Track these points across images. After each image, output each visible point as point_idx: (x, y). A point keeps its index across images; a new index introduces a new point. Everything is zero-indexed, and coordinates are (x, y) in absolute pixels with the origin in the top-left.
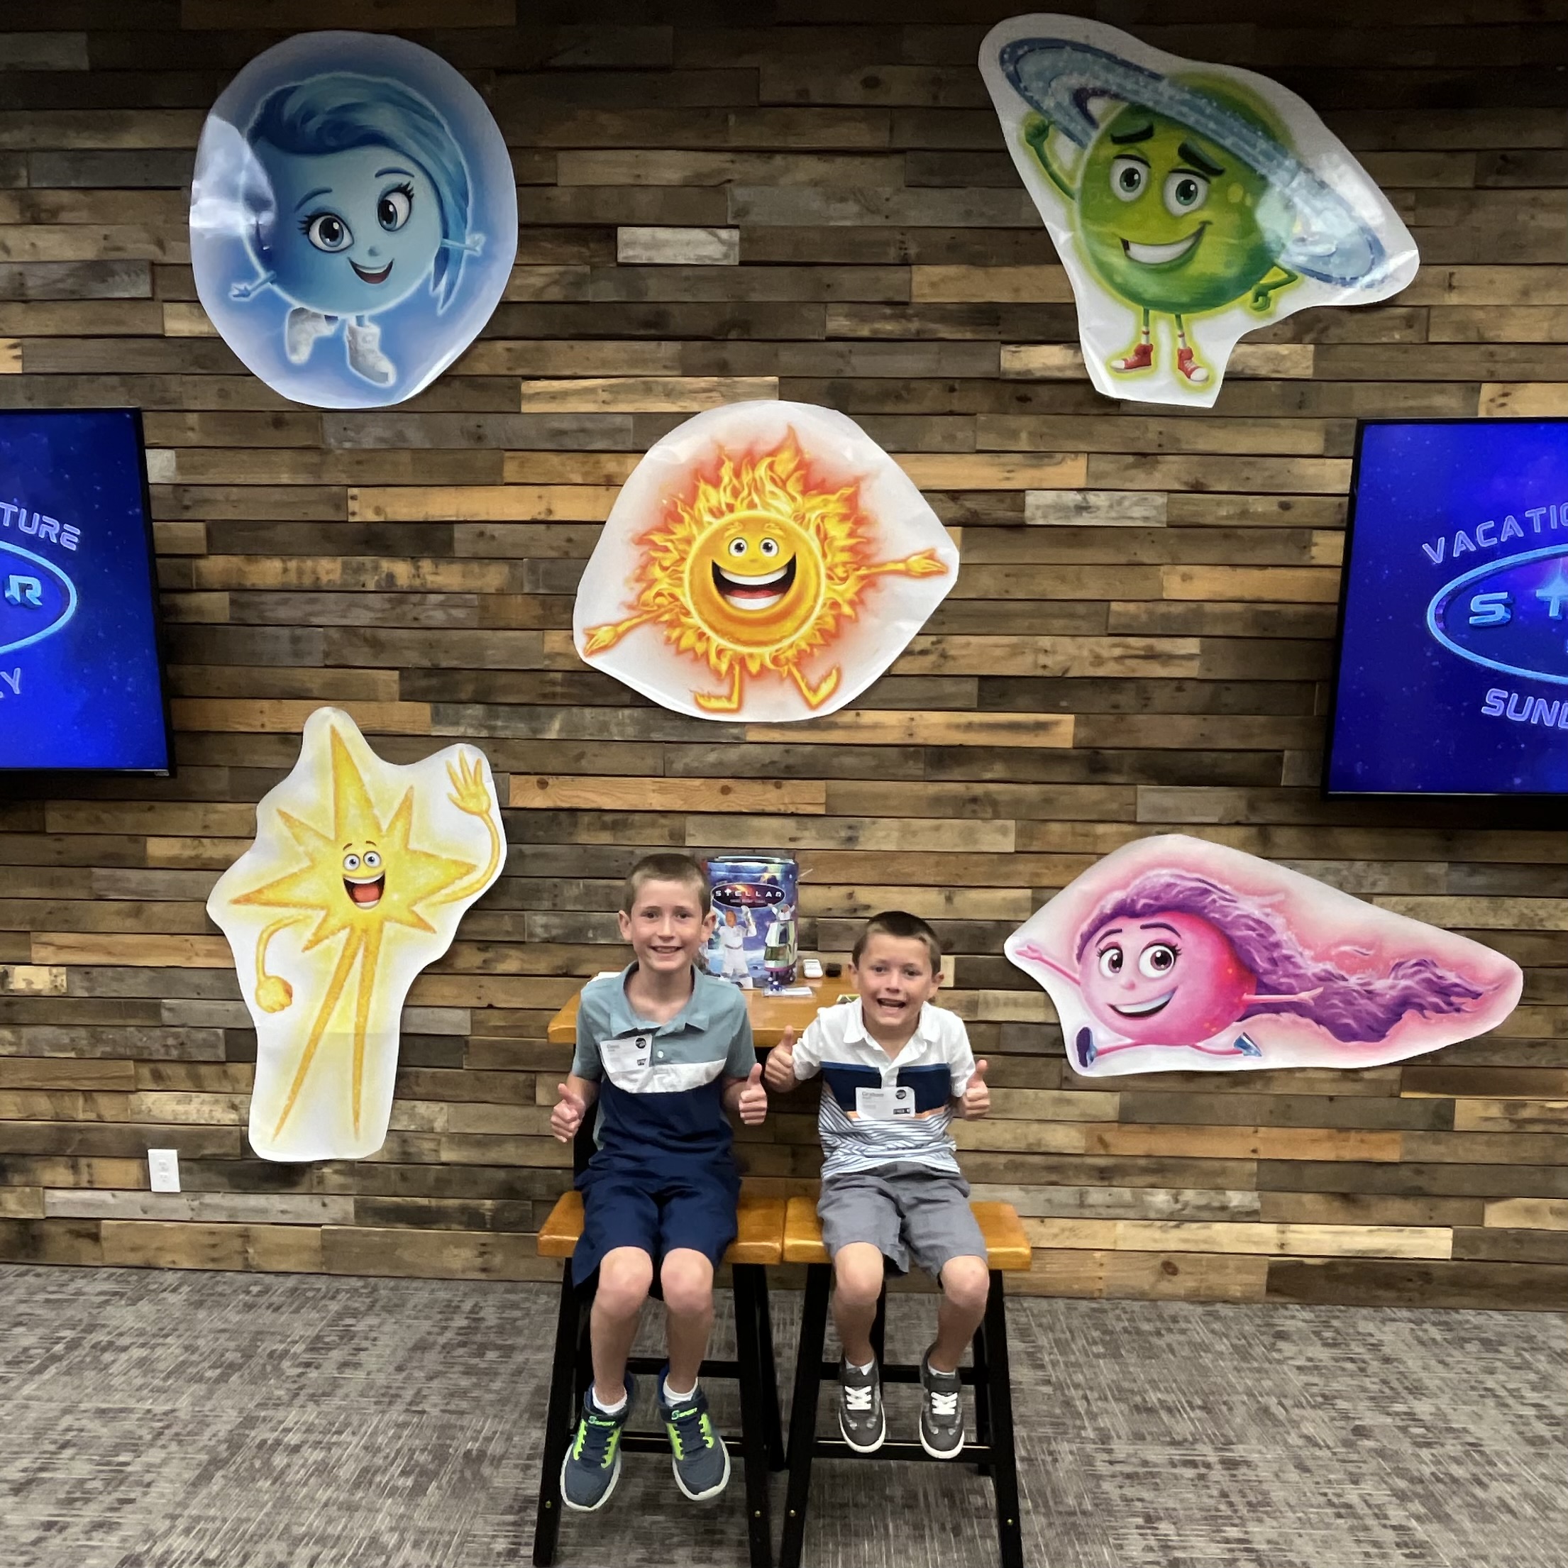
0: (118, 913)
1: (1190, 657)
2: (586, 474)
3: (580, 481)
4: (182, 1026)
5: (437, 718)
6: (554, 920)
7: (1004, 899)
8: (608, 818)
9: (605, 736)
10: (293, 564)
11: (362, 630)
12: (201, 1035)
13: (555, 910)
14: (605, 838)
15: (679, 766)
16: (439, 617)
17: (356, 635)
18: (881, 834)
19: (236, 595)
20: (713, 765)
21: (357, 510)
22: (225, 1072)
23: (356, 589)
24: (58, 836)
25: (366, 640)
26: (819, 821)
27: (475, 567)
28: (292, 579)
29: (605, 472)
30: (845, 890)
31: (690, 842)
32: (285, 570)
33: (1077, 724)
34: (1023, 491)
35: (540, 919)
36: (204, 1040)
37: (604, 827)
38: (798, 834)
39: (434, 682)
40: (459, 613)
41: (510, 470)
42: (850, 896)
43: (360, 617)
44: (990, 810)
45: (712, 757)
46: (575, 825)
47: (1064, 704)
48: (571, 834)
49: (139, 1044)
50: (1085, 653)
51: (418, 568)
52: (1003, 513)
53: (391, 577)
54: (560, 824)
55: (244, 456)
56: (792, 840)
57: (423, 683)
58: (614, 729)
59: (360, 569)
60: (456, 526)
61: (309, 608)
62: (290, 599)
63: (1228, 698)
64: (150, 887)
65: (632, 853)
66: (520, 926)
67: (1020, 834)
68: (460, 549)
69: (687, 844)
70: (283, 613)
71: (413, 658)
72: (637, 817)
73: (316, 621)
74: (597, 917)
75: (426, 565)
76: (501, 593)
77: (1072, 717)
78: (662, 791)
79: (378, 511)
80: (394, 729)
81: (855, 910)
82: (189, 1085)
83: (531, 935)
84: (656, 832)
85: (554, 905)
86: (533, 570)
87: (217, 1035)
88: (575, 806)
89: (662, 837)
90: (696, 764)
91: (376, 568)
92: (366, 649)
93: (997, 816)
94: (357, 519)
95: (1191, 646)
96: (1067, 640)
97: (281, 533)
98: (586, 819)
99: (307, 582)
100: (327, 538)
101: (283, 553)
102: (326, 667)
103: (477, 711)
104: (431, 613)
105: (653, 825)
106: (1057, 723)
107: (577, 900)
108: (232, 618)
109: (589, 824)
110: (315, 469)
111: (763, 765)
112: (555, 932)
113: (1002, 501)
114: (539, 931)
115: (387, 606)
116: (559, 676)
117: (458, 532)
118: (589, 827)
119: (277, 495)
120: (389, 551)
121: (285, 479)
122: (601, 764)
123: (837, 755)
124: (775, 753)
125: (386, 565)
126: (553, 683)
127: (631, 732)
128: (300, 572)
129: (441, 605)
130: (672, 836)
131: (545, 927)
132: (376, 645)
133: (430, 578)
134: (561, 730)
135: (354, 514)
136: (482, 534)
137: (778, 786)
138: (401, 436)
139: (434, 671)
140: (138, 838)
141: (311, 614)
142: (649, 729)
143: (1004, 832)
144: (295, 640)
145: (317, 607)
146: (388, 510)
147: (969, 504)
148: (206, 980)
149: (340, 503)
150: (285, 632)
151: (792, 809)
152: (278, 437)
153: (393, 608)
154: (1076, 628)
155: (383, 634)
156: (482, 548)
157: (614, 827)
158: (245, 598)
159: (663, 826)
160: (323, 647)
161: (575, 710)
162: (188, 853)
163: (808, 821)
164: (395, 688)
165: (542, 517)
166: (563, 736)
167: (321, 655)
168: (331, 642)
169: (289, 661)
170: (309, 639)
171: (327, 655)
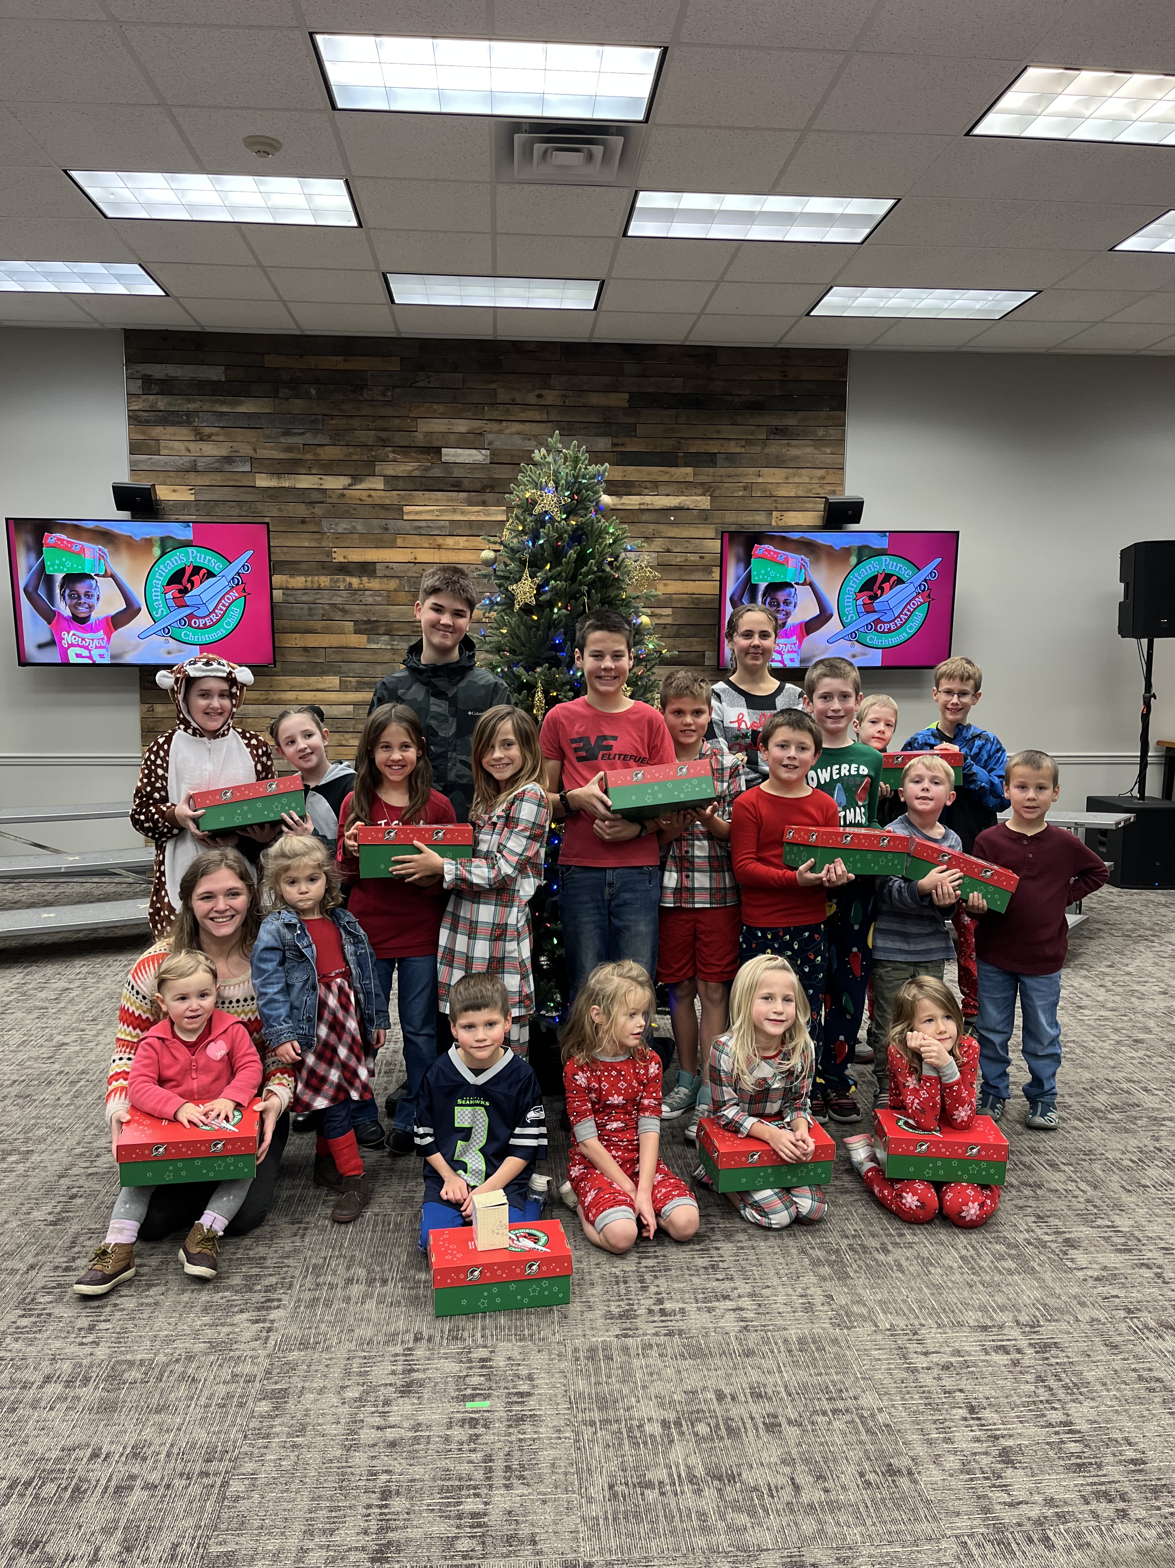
1: (668, 615)
2: (430, 544)
3: (427, 546)
5: (369, 641)
10: (309, 579)
11: (338, 605)
16: (370, 600)
17: (335, 607)
19: (285, 591)
21: (336, 557)
23: (336, 589)
25: (340, 609)
27: (385, 580)
28: (309, 585)
29: (438, 543)
32: (306, 581)
39: (369, 626)
40: (379, 599)
41: (399, 542)
43: (338, 600)
51: (361, 581)
53: (350, 584)
55: (289, 535)
57: (364, 627)
59: (338, 581)
60: (377, 563)
61: (316, 596)
62: (308, 593)
63: (683, 631)
68: (379, 573)
70: (305, 598)
71: (359, 617)
73: (318, 601)
75: (365, 579)
76: (395, 591)
79: (345, 557)
80: (352, 645)
86: (409, 581)
91: (344, 581)
92: (340, 613)
94: (336, 561)
95: (669, 611)
97: (303, 566)
99: (315, 586)
100: (323, 568)
101: (306, 573)
102: (323, 620)
103: (386, 638)
104: (367, 598)
108: (284, 600)
110: (319, 541)
115: (349, 595)
117: (378, 566)
119: (303, 551)
120: (350, 574)
121: (306, 544)
125: (348, 579)
128: (312, 582)
129: (371, 595)
132: (344, 611)
133: (366, 584)
136: (388, 567)
138: (354, 527)
139: (369, 622)
141: (317, 599)
144: (310, 609)
145: (319, 596)
146: (350, 557)
149: (329, 554)
150: (306, 606)
152: (304, 528)
153: (351, 597)
155: (347, 607)
156: (387, 573)
158: (289, 592)
160: (322, 612)
164: (352, 629)
165: (413, 561)
167: (321, 616)
168: (325, 610)
169: (308, 618)
170: (316, 609)
171: (323, 615)
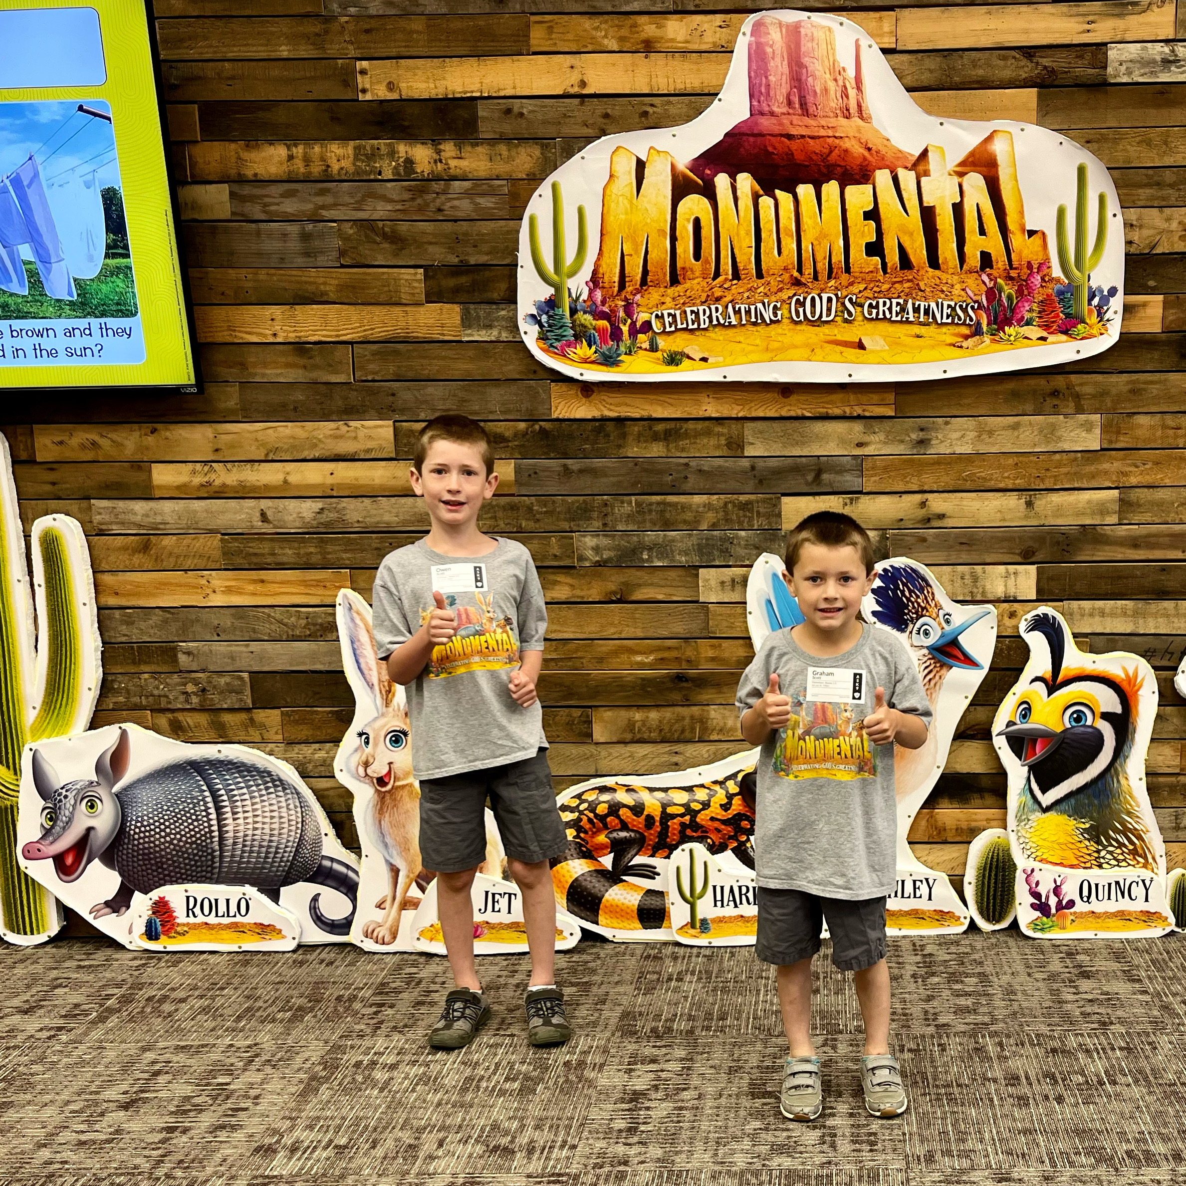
0: (125, 548)
2: (622, 39)
3: (616, 48)
4: (203, 671)
5: (467, 321)
6: (604, 541)
7: (1089, 502)
8: (660, 427)
10: (299, 150)
11: (380, 224)
12: (223, 681)
13: (606, 529)
14: (656, 450)
16: (465, 206)
17: (373, 229)
18: (957, 435)
19: (236, 188)
21: (368, 86)
22: (252, 720)
23: (372, 177)
24: (51, 466)
25: (385, 236)
26: (887, 424)
27: (502, 148)
28: (299, 166)
29: (644, 36)
30: (918, 498)
31: (749, 451)
32: (291, 158)
33: (1166, 305)
34: (1105, 44)
35: (590, 541)
36: (227, 684)
37: (656, 438)
38: (866, 439)
39: (463, 280)
40: (486, 202)
41: (537, 36)
42: (923, 504)
43: (379, 210)
44: (1072, 404)
46: (624, 436)
47: (1152, 283)
48: (619, 447)
49: (156, 692)
50: (1174, 225)
51: (439, 152)
52: (1084, 71)
53: (409, 162)
54: (607, 435)
55: (235, 25)
56: (860, 445)
57: (451, 282)
59: (374, 155)
60: (479, 102)
61: (320, 200)
62: (297, 191)
64: (159, 519)
65: (687, 465)
66: (569, 549)
67: (1106, 428)
68: (485, 130)
69: (746, 454)
70: (290, 207)
71: (438, 255)
72: (691, 425)
73: (326, 214)
74: (651, 536)
75: (448, 148)
76: (532, 178)
77: (1161, 298)
79: (391, 86)
80: (421, 333)
81: (929, 520)
82: (213, 734)
83: (581, 558)
84: (713, 442)
85: (605, 525)
86: (567, 151)
87: (241, 679)
88: (623, 415)
89: (718, 447)
91: (392, 154)
92: (386, 245)
93: (1080, 410)
94: (368, 97)
96: (1155, 211)
97: (281, 116)
98: (636, 429)
99: (316, 169)
100: (335, 119)
101: (287, 137)
102: (342, 266)
104: (456, 203)
105: (708, 433)
106: (1144, 305)
107: (630, 517)
108: (233, 213)
109: (640, 435)
110: (318, 40)
112: (606, 554)
113: (1081, 57)
114: (589, 553)
115: (407, 196)
117: (483, 110)
118: (639, 438)
119: (275, 71)
120: (409, 134)
121: (284, 52)
125: (402, 149)
128: (307, 160)
129: (467, 194)
130: (729, 445)
131: (597, 549)
132: (397, 240)
133: (453, 163)
135: (364, 91)
136: (508, 111)
139: (462, 269)
140: (141, 466)
141: (323, 207)
143: (1088, 427)
144: (305, 237)
145: (329, 199)
146: (403, 85)
147: (1045, 62)
148: (227, 621)
149: (347, 78)
150: (293, 229)
151: (859, 411)
153: (413, 199)
154: (1163, 199)
155: (403, 227)
156: (507, 128)
157: (667, 437)
158: (247, 190)
159: (719, 435)
160: (338, 243)
162: (198, 480)
163: (876, 425)
164: (420, 287)
165: (575, 90)
167: (335, 254)
168: (346, 239)
169: (300, 261)
170: (321, 235)
171: (342, 253)
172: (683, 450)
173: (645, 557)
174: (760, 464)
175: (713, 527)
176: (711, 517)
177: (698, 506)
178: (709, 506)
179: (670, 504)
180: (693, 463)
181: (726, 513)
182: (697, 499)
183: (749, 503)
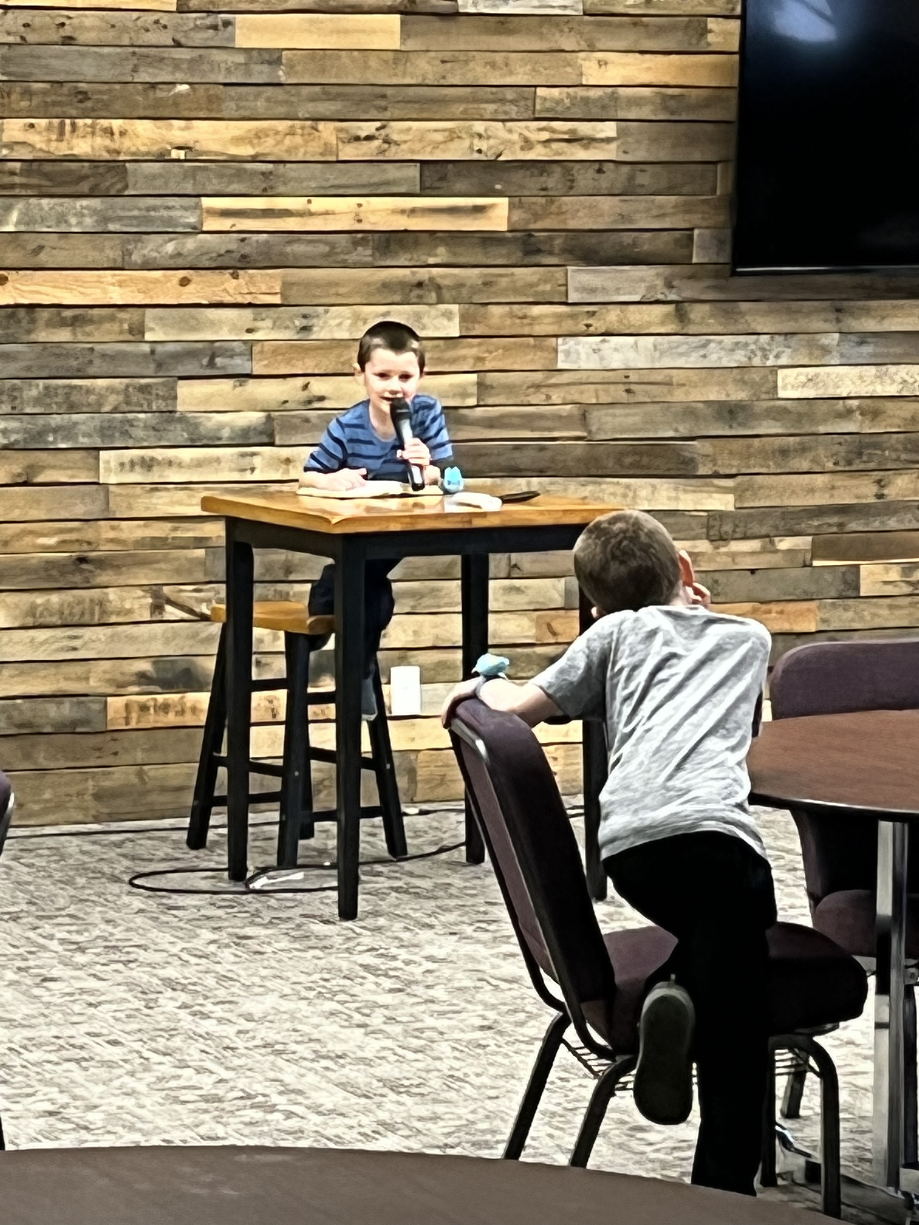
1: (608, 140)
6: (12, 424)
7: (451, 385)
9: (63, 228)
13: (15, 413)
14: (64, 335)
15: (136, 258)
18: (333, 322)
20: (172, 257)
26: (272, 311)
30: (301, 381)
31: (148, 337)
33: (512, 207)
37: (63, 323)
38: (255, 325)
42: (306, 387)
44: (434, 295)
45: (170, 248)
46: (33, 321)
47: (498, 187)
48: (29, 332)
50: (515, 137)
54: (19, 322)
56: (249, 331)
58: (73, 221)
63: (644, 179)
65: (92, 350)
67: (464, 318)
69: (146, 339)
72: (96, 312)
74: (56, 420)
77: (505, 200)
78: (121, 284)
81: (310, 402)
84: (116, 327)
85: (13, 408)
88: (34, 301)
89: (121, 332)
90: (154, 254)
93: (440, 301)
95: (609, 129)
96: (500, 124)
98: (45, 314)
105: (112, 319)
106: (492, 206)
107: (37, 401)
109: (48, 321)
111: (220, 255)
112: (13, 438)
116: (18, 165)
118: (51, 324)
122: (61, 258)
123: (289, 242)
124: (230, 243)
126: (13, 173)
127: (89, 223)
130: (131, 331)
131: (4, 432)
134: (18, 223)
137: (235, 277)
142: (106, 220)
143: (448, 315)
151: (248, 299)
154: (506, 113)
157: (74, 323)
159: (121, 321)
161: (33, 201)
163: (264, 312)
166: (22, 228)
172: (89, 335)
173: (51, 439)
174: (159, 348)
175: (115, 410)
176: (112, 400)
177: (102, 388)
178: (112, 390)
179: (75, 387)
180: (98, 347)
181: (127, 396)
182: (101, 383)
183: (148, 386)
